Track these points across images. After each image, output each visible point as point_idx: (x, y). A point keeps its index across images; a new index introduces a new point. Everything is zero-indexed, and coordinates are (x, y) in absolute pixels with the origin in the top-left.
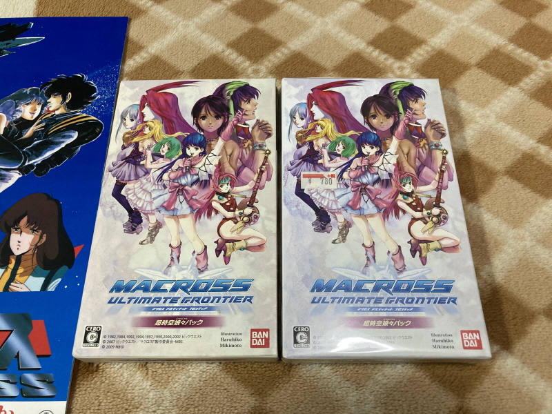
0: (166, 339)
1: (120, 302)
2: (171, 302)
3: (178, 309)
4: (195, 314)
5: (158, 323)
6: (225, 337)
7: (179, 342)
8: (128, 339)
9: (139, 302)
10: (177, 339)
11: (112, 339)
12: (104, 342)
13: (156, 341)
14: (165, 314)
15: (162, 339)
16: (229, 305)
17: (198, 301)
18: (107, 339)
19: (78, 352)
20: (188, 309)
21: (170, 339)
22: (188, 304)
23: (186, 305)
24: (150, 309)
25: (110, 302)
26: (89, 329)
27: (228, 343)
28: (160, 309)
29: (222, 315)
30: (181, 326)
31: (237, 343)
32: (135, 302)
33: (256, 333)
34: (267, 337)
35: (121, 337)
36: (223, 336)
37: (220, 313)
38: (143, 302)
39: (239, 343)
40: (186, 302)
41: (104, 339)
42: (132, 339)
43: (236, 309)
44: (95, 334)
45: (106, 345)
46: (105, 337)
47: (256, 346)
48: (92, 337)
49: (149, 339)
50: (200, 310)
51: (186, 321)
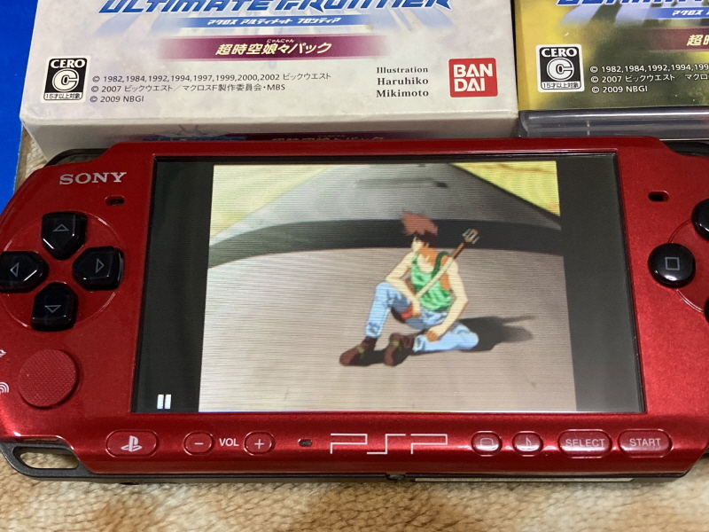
0: (245, 83)
1: (128, 10)
2: (251, 8)
3: (269, 21)
4: (311, 31)
5: (224, 49)
6: (388, 76)
7: (278, 87)
8: (152, 84)
9: (175, 9)
10: (271, 83)
11: (112, 84)
12: (94, 89)
13: (221, 88)
14: (239, 32)
15: (235, 83)
16: (393, 11)
17: (317, 6)
18: (101, 84)
19: (33, 111)
20: (295, 21)
21: (253, 83)
22: (294, 11)
23: (288, 13)
24: (202, 22)
25: (105, 10)
26: (56, 64)
27: (396, 88)
28: (225, 22)
29: (378, 32)
30: (278, 55)
31: (417, 88)
32: (165, 9)
33: (463, 67)
34: (490, 74)
35: (137, 79)
36: (381, 76)
37: (372, 28)
38: (186, 9)
39: (422, 87)
40: (288, 7)
41: (95, 84)
42: (162, 83)
43: (411, 21)
44: (72, 75)
45: (99, 94)
46: (96, 79)
47: (466, 94)
48: (65, 80)
49: (202, 82)
50: (324, 23)
51: (291, 45)
